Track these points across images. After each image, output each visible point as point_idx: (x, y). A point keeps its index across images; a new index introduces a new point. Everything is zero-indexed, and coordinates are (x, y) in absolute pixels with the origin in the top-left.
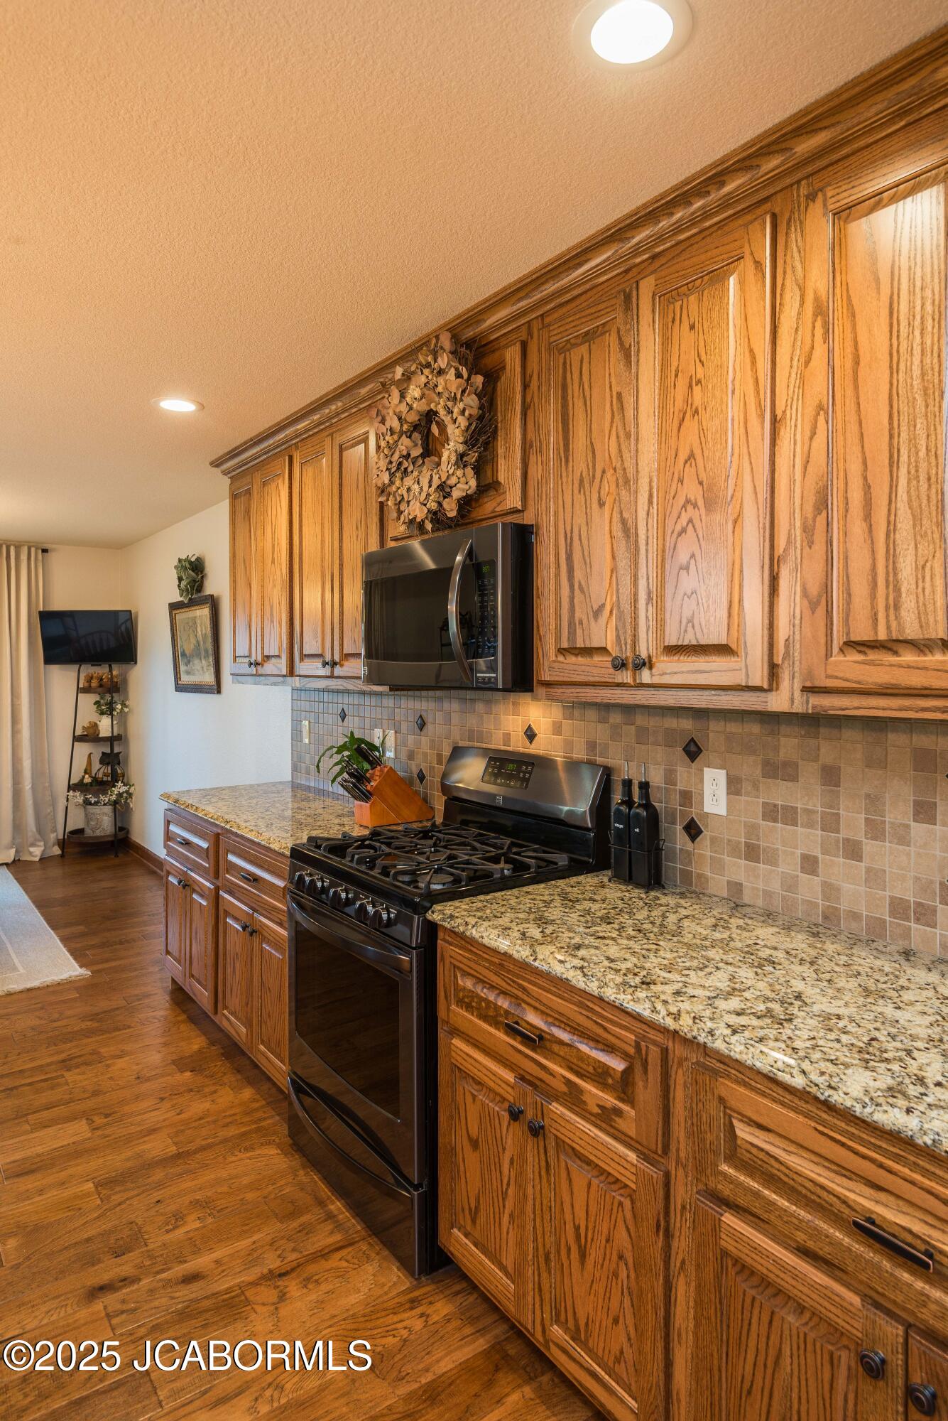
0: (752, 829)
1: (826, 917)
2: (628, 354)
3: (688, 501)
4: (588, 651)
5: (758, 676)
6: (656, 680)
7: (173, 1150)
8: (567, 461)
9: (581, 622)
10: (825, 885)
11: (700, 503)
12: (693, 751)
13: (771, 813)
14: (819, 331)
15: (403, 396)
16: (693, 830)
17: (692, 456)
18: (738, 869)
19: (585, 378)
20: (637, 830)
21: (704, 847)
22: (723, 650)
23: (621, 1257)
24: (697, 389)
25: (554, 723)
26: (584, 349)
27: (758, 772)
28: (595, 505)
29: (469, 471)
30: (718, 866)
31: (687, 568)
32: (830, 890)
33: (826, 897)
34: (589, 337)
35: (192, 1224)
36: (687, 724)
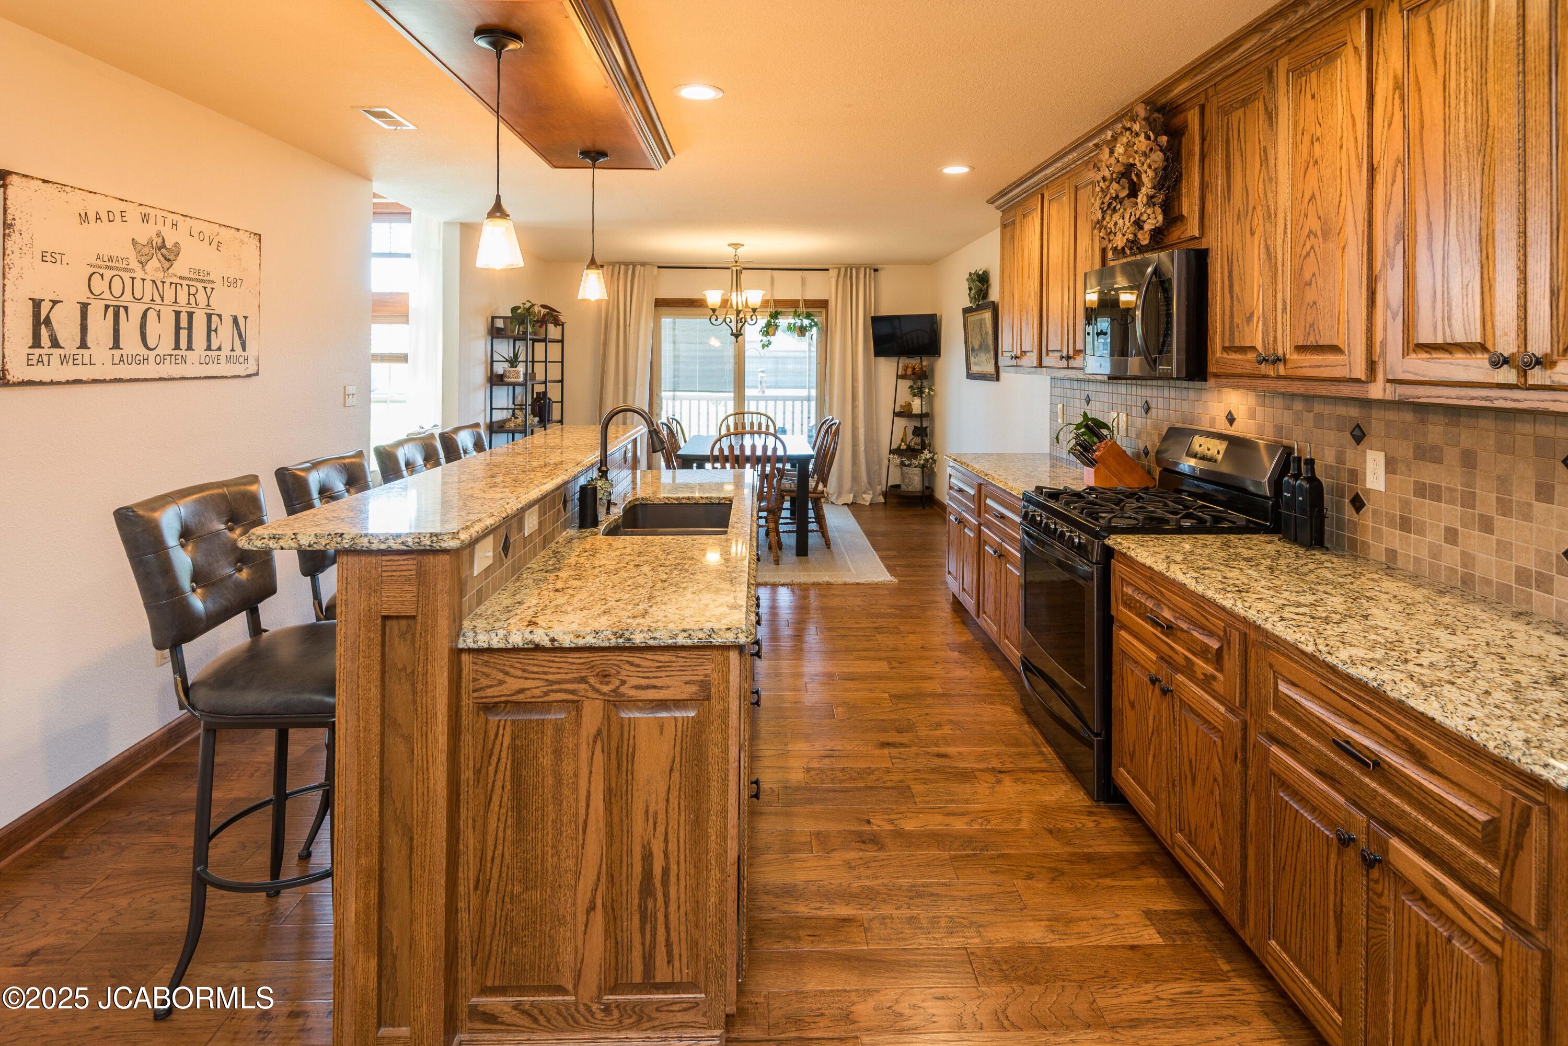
0: (1405, 503)
1: (1464, 582)
2: (1271, 117)
3: (1311, 232)
4: (1243, 350)
5: (1360, 372)
6: (1290, 372)
7: (941, 691)
8: (1229, 200)
9: (1238, 327)
10: (1464, 554)
11: (1319, 233)
12: (1359, 435)
13: (1421, 490)
14: (1397, 101)
15: (1112, 152)
16: (1358, 503)
17: (1313, 196)
18: (1393, 538)
19: (1242, 135)
20: (1300, 498)
21: (1367, 519)
22: (1335, 349)
23: (1215, 780)
24: (1316, 144)
25: (1250, 409)
26: (1241, 111)
27: (1411, 454)
28: (1248, 235)
29: (1158, 210)
30: (1378, 535)
31: (1310, 284)
32: (1467, 559)
33: (1464, 565)
34: (1245, 103)
35: (947, 730)
36: (1354, 412)
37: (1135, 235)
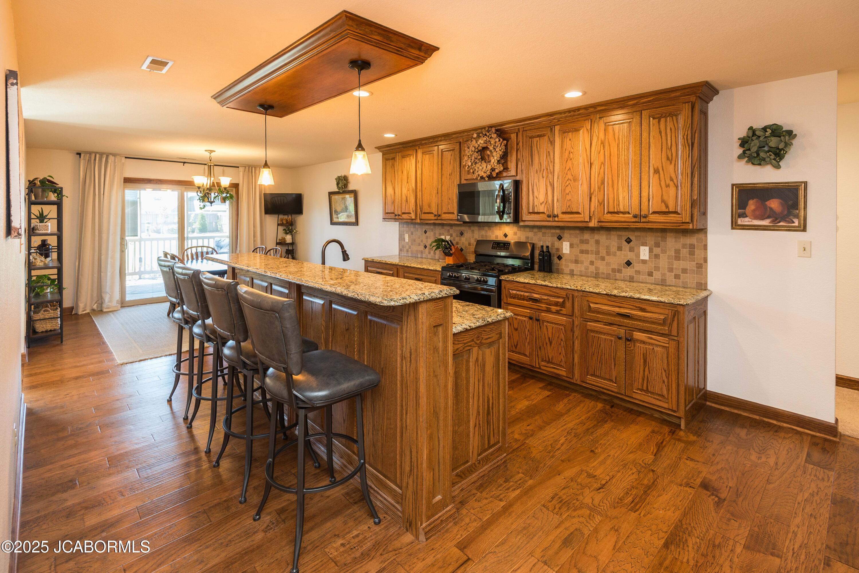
0: (576, 256)
2: (552, 143)
3: (569, 179)
4: (538, 213)
5: (587, 219)
6: (560, 220)
8: (532, 166)
9: (536, 206)
10: (596, 267)
11: (572, 180)
12: (560, 238)
13: (582, 252)
15: (476, 142)
16: (560, 258)
17: (570, 169)
18: (572, 266)
19: (538, 146)
20: (546, 258)
21: (563, 261)
22: (578, 213)
24: (571, 154)
25: (514, 232)
26: (538, 139)
27: (578, 242)
28: (541, 177)
29: (501, 165)
30: (567, 266)
31: (568, 194)
32: (597, 268)
33: (596, 270)
34: (539, 136)
36: (558, 231)
37: (491, 173)
